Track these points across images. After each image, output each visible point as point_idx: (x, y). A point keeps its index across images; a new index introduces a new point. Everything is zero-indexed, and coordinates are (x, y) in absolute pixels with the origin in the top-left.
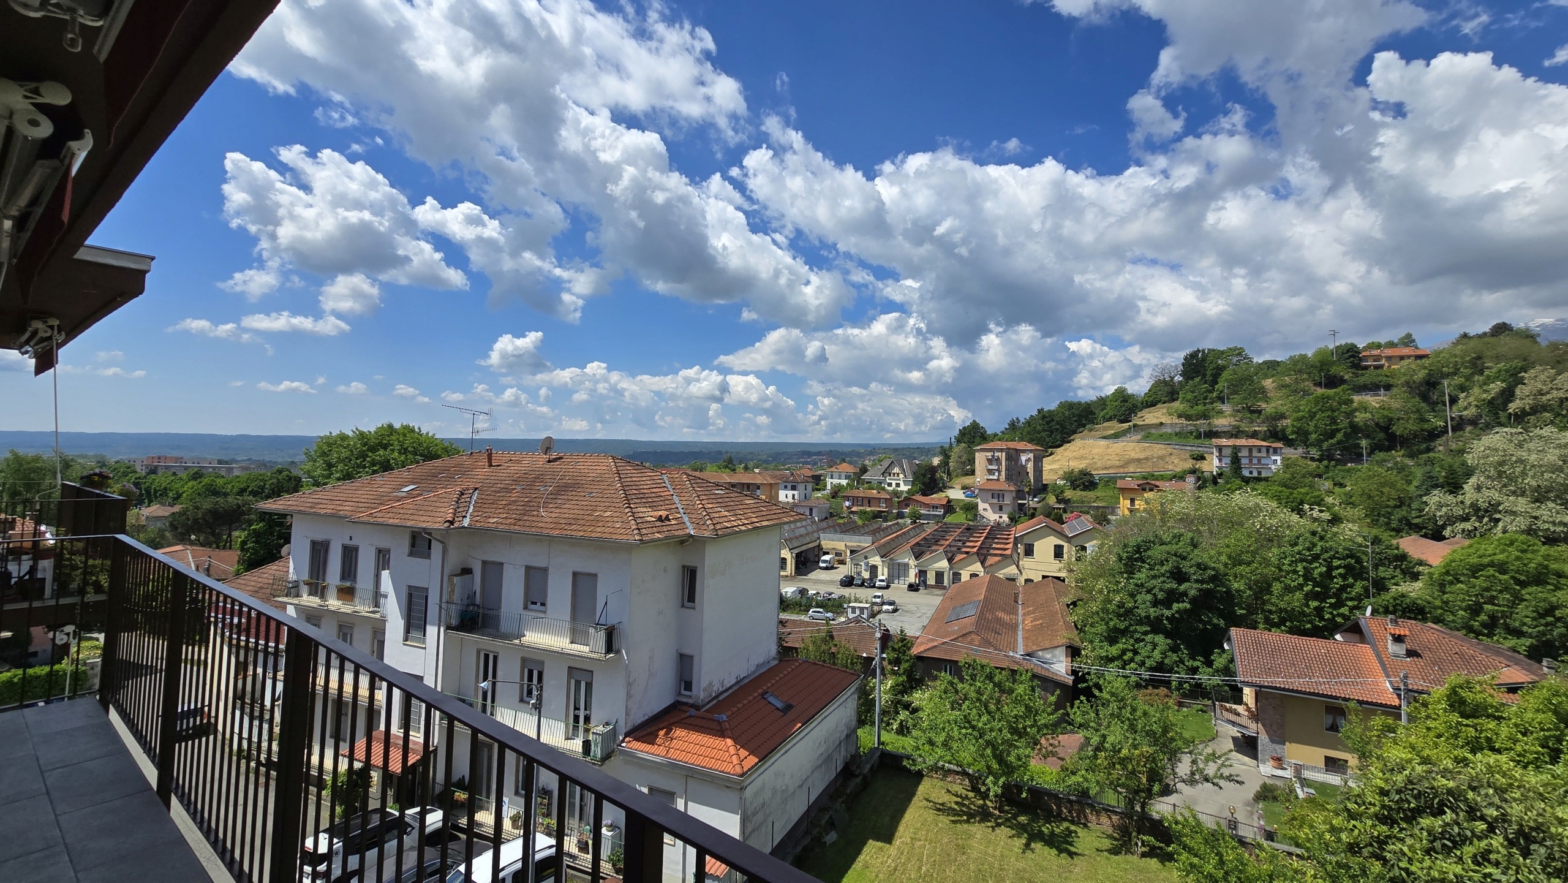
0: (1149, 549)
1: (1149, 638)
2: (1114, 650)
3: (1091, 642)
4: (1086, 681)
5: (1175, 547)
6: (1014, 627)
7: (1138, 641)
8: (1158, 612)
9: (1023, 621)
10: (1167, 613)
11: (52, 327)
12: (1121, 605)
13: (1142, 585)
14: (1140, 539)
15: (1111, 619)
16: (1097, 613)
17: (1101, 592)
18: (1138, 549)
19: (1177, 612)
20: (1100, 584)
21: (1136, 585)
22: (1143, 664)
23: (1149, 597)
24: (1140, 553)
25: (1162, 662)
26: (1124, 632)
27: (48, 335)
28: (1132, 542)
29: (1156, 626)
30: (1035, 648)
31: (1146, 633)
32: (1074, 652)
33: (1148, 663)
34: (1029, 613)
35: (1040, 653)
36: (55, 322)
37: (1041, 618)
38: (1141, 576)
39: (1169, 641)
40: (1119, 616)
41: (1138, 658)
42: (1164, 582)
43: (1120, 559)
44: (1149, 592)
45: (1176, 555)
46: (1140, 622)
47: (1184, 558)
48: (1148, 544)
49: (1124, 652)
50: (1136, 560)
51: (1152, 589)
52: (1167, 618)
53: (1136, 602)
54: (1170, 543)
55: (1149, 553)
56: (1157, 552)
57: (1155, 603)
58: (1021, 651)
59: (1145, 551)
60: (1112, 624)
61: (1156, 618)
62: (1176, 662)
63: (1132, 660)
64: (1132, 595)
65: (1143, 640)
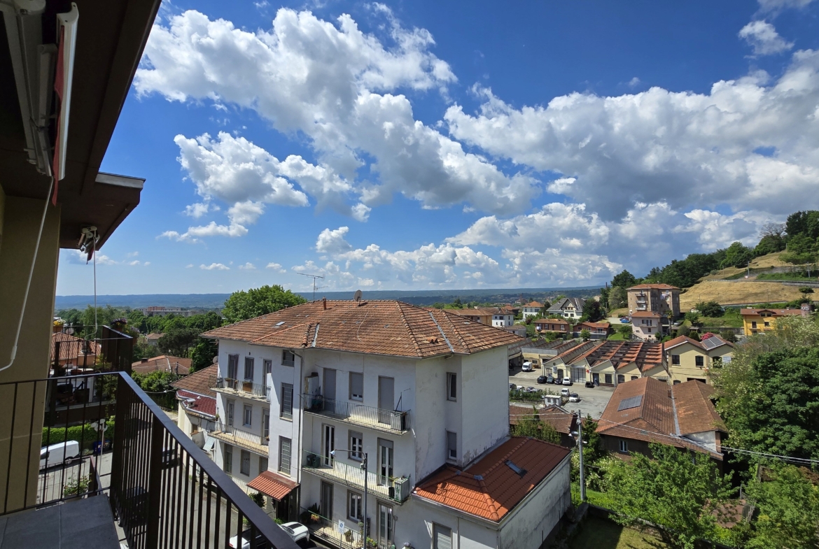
0: (780, 360)
1: (787, 428)
2: (758, 436)
3: (736, 429)
4: (735, 458)
5: (804, 359)
6: (671, 416)
7: (777, 430)
8: (794, 409)
9: (678, 411)
10: (802, 409)
11: (93, 232)
12: (760, 401)
13: (777, 387)
14: (772, 353)
15: (752, 412)
16: (739, 407)
17: (741, 392)
18: (771, 360)
19: (810, 408)
20: (741, 385)
21: (772, 387)
22: (783, 448)
23: (784, 397)
24: (774, 363)
25: (801, 448)
26: (764, 423)
27: (91, 237)
28: (766, 355)
29: (792, 419)
30: (690, 431)
31: (784, 424)
32: (722, 436)
33: (789, 447)
34: (681, 405)
35: (695, 435)
36: (95, 229)
37: (691, 410)
38: (776, 380)
39: (805, 431)
40: (758, 410)
41: (779, 443)
42: (797, 385)
43: (756, 368)
44: (784, 392)
45: (805, 365)
46: (778, 415)
47: (813, 367)
48: (780, 357)
49: (765, 438)
50: (770, 368)
51: (787, 390)
52: (802, 413)
53: (773, 400)
54: (798, 356)
55: (782, 363)
56: (788, 363)
57: (790, 401)
58: (679, 433)
59: (777, 362)
60: (752, 416)
61: (792, 413)
62: (813, 447)
63: (773, 444)
64: (769, 395)
65: (782, 429)
